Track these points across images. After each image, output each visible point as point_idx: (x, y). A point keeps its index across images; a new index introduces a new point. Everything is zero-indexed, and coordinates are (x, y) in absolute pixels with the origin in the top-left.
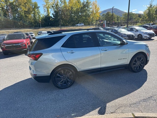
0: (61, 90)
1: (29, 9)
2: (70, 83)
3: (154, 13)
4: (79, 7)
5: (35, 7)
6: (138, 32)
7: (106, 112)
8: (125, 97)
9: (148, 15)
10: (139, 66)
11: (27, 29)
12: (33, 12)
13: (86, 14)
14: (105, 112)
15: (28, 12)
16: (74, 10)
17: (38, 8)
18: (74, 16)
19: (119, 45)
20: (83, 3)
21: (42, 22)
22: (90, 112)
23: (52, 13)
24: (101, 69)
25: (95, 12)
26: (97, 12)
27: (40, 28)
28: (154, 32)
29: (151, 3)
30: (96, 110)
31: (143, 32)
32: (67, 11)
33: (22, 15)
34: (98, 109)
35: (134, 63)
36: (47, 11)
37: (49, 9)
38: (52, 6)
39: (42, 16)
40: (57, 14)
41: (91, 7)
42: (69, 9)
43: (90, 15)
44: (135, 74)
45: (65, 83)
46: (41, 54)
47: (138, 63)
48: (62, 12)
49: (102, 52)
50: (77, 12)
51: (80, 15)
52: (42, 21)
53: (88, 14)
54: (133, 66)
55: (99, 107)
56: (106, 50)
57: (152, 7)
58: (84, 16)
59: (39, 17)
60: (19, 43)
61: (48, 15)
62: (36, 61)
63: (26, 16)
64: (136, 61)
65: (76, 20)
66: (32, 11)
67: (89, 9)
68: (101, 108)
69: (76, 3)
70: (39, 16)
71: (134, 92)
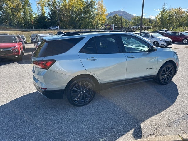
0: (78, 108)
1: (18, 6)
2: (89, 99)
3: (168, 18)
4: (81, 7)
5: (25, 4)
6: (154, 39)
7: (143, 135)
8: (160, 114)
9: (161, 21)
10: (167, 77)
11: (14, 31)
12: (23, 10)
13: (90, 16)
14: (141, 134)
15: (16, 9)
16: (75, 10)
17: (30, 5)
18: (76, 18)
19: (146, 51)
20: (87, 3)
21: (35, 23)
22: (122, 135)
23: (47, 13)
24: (126, 81)
25: (100, 14)
26: (103, 14)
27: (32, 30)
28: (171, 40)
29: (164, 6)
30: (130, 132)
31: (159, 39)
32: (67, 10)
33: (8, 13)
34: (132, 132)
35: (163, 73)
36: (41, 10)
37: (44, 8)
38: (48, 4)
39: (34, 15)
40: (53, 13)
41: (95, 7)
42: (69, 8)
43: (95, 17)
44: (162, 86)
45: (83, 99)
46: (54, 61)
47: (167, 74)
48: (61, 11)
49: (128, 59)
50: (79, 13)
51: (83, 17)
52: (34, 21)
53: (93, 16)
54: (161, 77)
55: (132, 129)
56: (133, 58)
57: (165, 11)
58: (87, 18)
59: (31, 17)
60: (9, 48)
61: (43, 14)
62: (46, 70)
63: (14, 14)
64: (164, 72)
65: (78, 22)
66: (21, 9)
67: (93, 10)
68: (135, 129)
69: (78, 2)
70: (32, 15)
71: (169, 108)
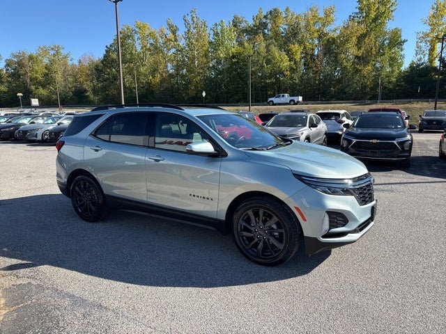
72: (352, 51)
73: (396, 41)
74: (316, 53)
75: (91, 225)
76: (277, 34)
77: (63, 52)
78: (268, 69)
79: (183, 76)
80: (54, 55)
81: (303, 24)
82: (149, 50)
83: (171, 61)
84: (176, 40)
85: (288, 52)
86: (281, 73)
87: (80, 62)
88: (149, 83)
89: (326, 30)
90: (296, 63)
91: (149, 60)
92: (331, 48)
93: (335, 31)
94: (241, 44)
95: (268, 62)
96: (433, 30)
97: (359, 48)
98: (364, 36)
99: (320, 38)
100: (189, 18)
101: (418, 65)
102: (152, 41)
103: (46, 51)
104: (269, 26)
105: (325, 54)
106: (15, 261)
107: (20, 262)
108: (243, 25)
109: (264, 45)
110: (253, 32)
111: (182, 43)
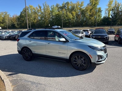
72: (88, 13)
73: (100, 11)
74: (79, 14)
75: (29, 62)
76: (68, 9)
77: (8, 14)
78: (66, 18)
79: (43, 20)
80: (5, 15)
81: (75, 6)
82: (33, 13)
83: (39, 16)
84: (41, 10)
85: (72, 14)
86: (70, 19)
87: (13, 16)
88: (33, 22)
89: (82, 8)
90: (74, 17)
91: (33, 16)
92: (83, 12)
93: (84, 8)
94: (59, 11)
95: (67, 16)
96: (109, 8)
97: (91, 13)
98: (92, 9)
99: (80, 10)
100: (44, 4)
101: (106, 17)
102: (34, 10)
103: (3, 13)
104: (66, 7)
105: (82, 14)
106: (10, 73)
107: (12, 73)
108: (59, 6)
109: (65, 11)
110: (62, 8)
111: (43, 11)
